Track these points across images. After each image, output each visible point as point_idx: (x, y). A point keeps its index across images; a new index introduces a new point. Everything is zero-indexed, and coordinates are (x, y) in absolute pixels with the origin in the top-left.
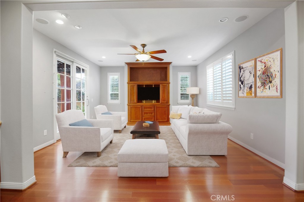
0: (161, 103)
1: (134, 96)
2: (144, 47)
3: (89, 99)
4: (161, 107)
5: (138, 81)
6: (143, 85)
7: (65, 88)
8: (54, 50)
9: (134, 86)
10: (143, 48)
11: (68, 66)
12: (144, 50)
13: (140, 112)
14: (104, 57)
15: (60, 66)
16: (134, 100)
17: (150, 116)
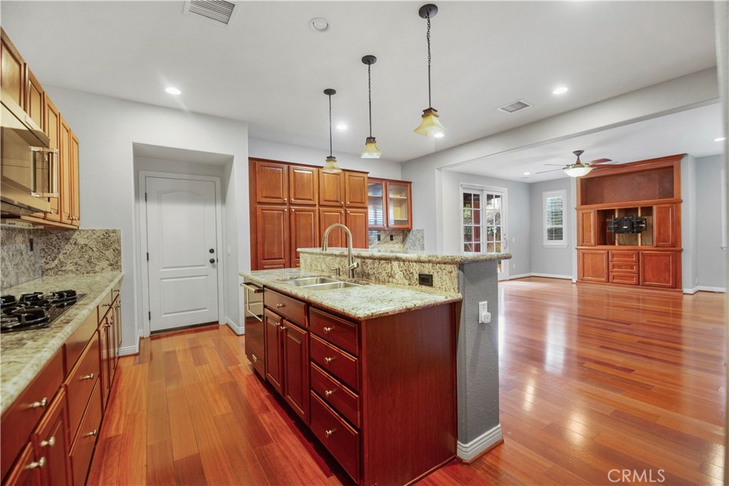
0: (656, 247)
1: (590, 231)
2: (578, 155)
3: (507, 238)
4: (656, 255)
5: (603, 203)
6: (614, 210)
7: (473, 225)
8: (461, 183)
9: (590, 213)
10: (577, 157)
11: (477, 197)
12: (578, 159)
13: (603, 263)
14: (527, 174)
15: (467, 197)
16: (591, 239)
17: (629, 272)
